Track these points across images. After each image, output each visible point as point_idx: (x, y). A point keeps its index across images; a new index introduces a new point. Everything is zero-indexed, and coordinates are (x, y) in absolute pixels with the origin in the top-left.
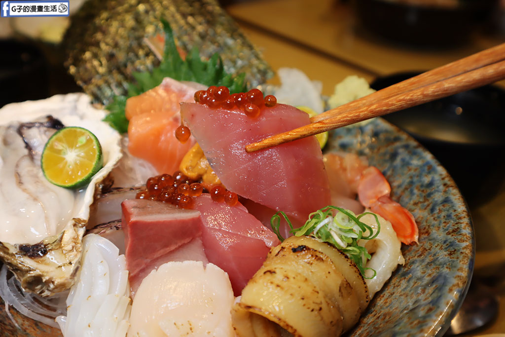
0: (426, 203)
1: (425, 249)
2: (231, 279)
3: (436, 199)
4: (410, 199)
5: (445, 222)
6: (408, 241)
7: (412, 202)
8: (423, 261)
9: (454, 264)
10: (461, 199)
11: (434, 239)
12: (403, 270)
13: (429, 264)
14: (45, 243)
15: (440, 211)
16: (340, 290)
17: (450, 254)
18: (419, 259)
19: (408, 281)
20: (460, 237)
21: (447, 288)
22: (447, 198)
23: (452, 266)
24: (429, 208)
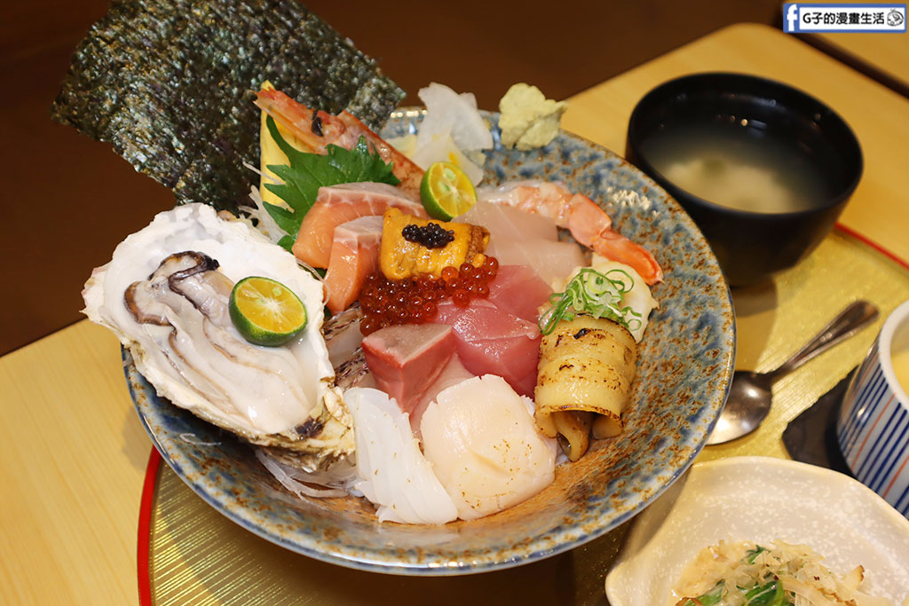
0: (656, 234)
1: (675, 287)
2: (508, 381)
3: (666, 228)
4: (634, 231)
5: (686, 255)
6: (653, 281)
7: (637, 233)
8: (678, 301)
9: (715, 301)
10: (694, 224)
11: (681, 275)
12: (657, 313)
13: (688, 304)
14: (315, 418)
15: (676, 242)
16: (625, 359)
17: (707, 291)
18: (671, 299)
19: (672, 325)
20: (709, 270)
21: (720, 328)
22: (678, 225)
23: (715, 304)
24: (661, 239)
